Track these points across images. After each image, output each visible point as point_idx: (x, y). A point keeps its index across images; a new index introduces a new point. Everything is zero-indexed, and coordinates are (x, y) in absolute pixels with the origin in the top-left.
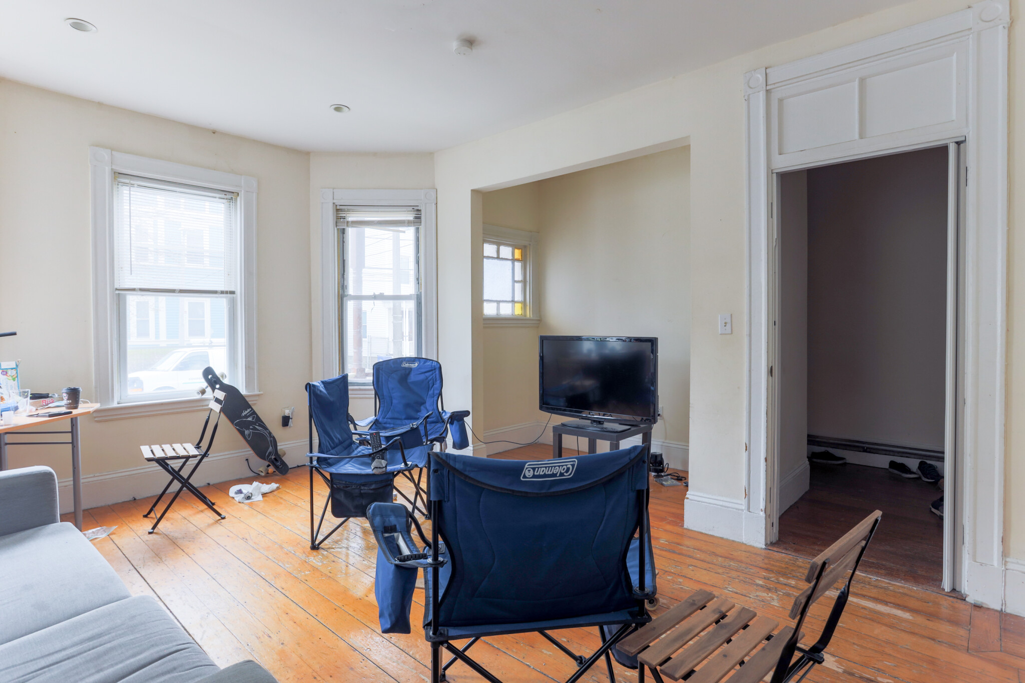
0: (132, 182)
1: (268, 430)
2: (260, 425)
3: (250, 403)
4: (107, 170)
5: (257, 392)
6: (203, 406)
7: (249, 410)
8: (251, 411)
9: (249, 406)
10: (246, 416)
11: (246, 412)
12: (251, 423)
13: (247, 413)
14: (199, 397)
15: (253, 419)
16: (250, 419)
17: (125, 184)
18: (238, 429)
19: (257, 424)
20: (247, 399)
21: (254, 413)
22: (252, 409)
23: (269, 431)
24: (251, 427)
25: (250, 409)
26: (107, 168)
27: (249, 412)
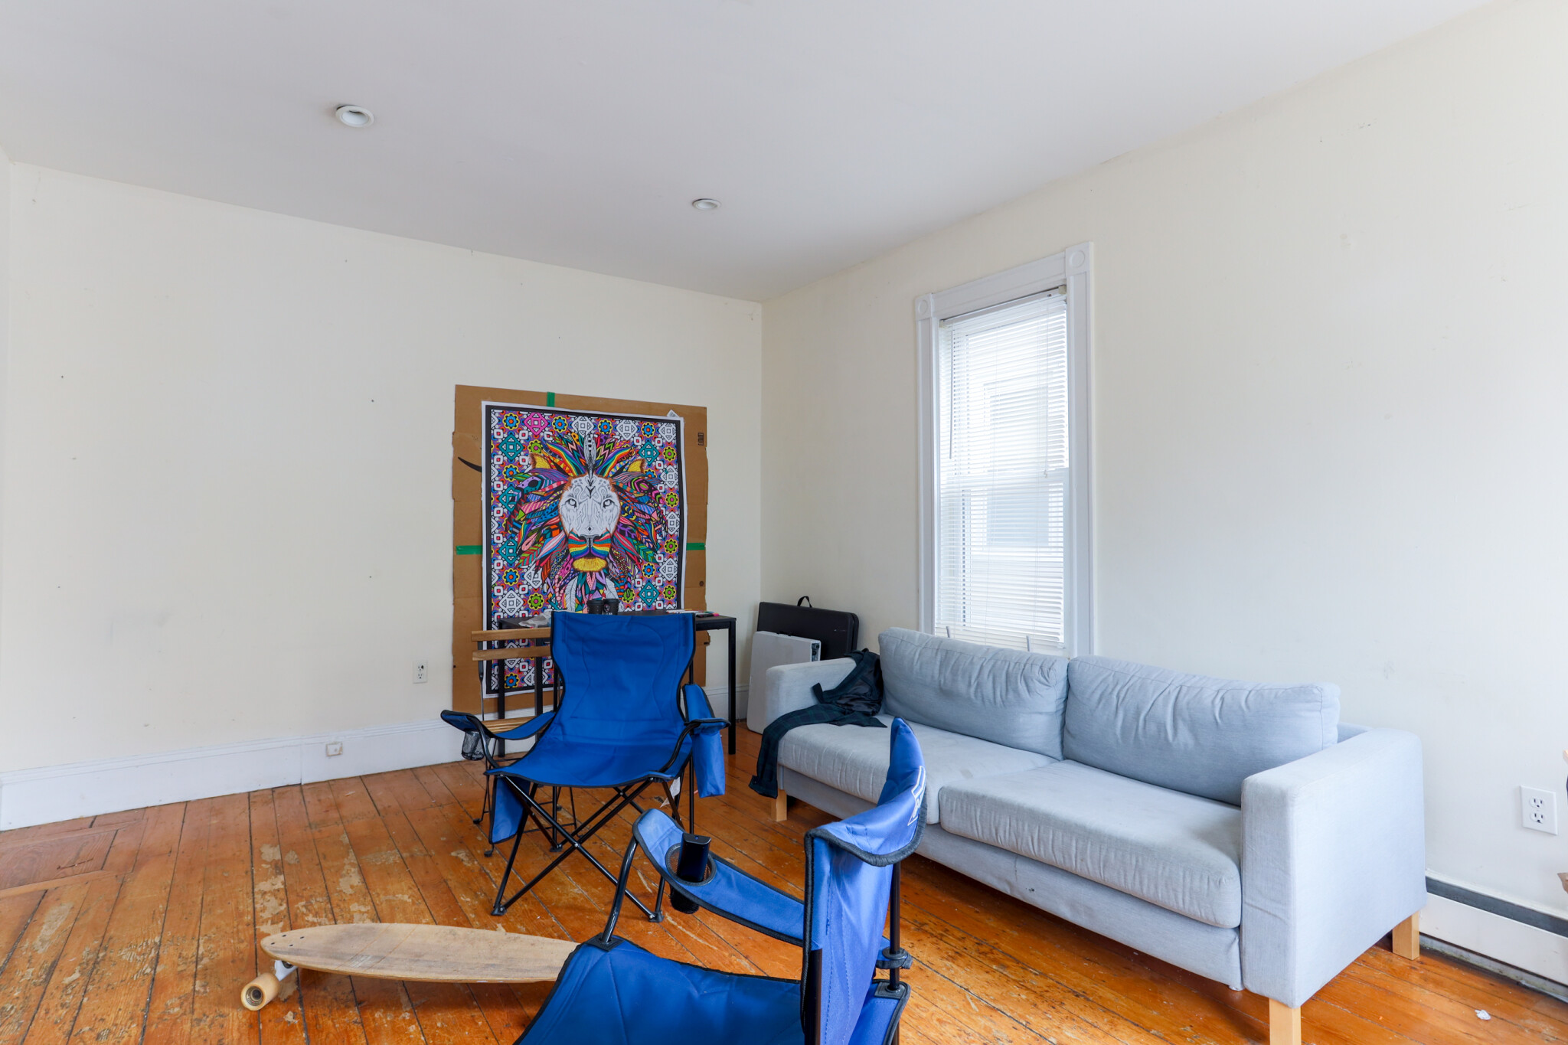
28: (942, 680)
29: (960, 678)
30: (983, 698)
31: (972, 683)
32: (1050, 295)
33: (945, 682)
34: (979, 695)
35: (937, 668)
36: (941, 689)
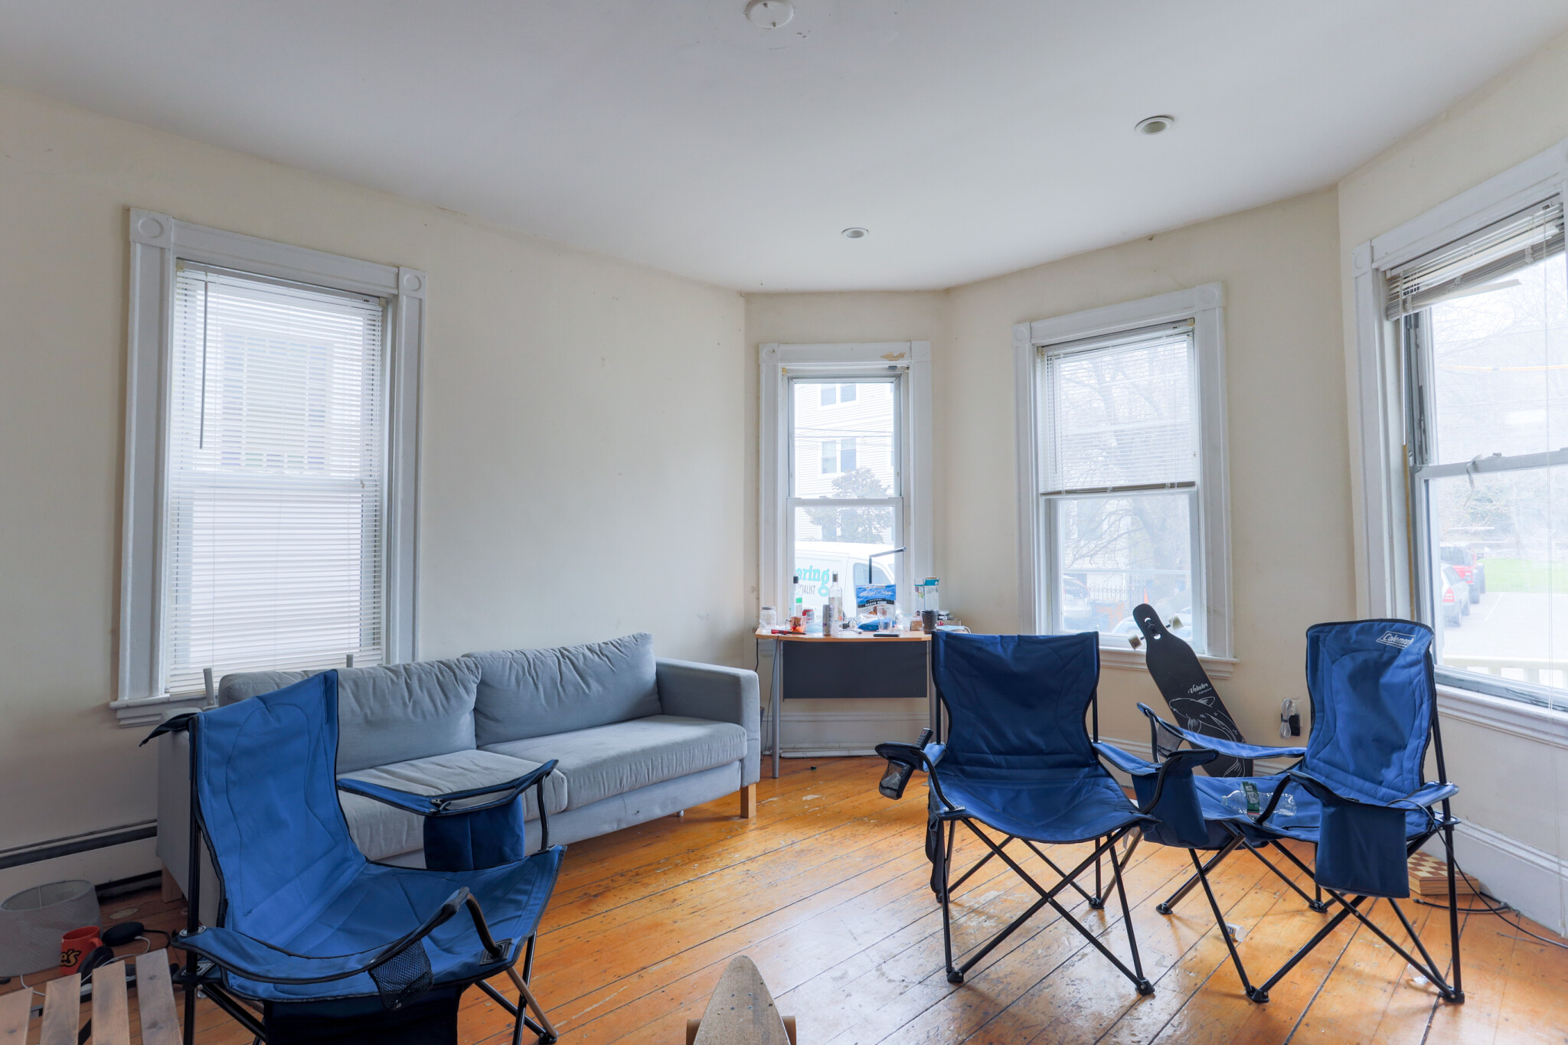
0: (1056, 352)
1: (1236, 729)
2: (1219, 717)
3: (1208, 674)
4: (1028, 346)
5: (1228, 658)
6: (1133, 663)
7: (1203, 686)
8: (1206, 688)
9: (1205, 680)
10: (1196, 695)
11: (1198, 688)
12: (1202, 707)
13: (1200, 691)
14: (1130, 649)
15: (1208, 703)
16: (1202, 701)
17: (1058, 357)
18: (1174, 713)
19: (1216, 714)
20: (1204, 667)
21: (1212, 693)
22: (1210, 685)
23: (1238, 732)
24: (1202, 716)
25: (1206, 684)
26: (1027, 346)
27: (1203, 690)
28: (368, 712)
29: (391, 703)
30: (424, 714)
31: (408, 703)
32: (367, 301)
33: (372, 713)
34: (419, 712)
35: (353, 700)
36: (368, 722)
